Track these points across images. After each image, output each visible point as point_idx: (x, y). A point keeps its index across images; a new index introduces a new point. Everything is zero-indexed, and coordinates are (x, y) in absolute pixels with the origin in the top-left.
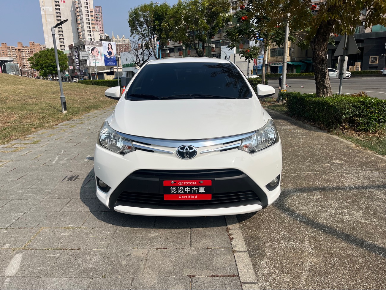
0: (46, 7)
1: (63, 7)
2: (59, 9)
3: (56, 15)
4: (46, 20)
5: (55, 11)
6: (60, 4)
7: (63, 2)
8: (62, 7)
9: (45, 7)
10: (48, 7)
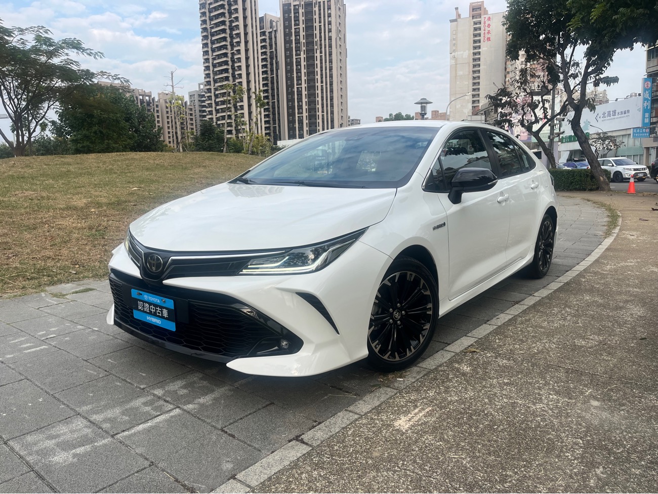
0: (459, 53)
1: (486, 49)
2: (479, 53)
3: (472, 63)
4: (456, 74)
5: (472, 57)
6: (482, 44)
7: (486, 40)
8: (483, 49)
9: (456, 54)
10: (462, 53)
